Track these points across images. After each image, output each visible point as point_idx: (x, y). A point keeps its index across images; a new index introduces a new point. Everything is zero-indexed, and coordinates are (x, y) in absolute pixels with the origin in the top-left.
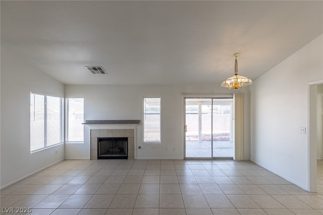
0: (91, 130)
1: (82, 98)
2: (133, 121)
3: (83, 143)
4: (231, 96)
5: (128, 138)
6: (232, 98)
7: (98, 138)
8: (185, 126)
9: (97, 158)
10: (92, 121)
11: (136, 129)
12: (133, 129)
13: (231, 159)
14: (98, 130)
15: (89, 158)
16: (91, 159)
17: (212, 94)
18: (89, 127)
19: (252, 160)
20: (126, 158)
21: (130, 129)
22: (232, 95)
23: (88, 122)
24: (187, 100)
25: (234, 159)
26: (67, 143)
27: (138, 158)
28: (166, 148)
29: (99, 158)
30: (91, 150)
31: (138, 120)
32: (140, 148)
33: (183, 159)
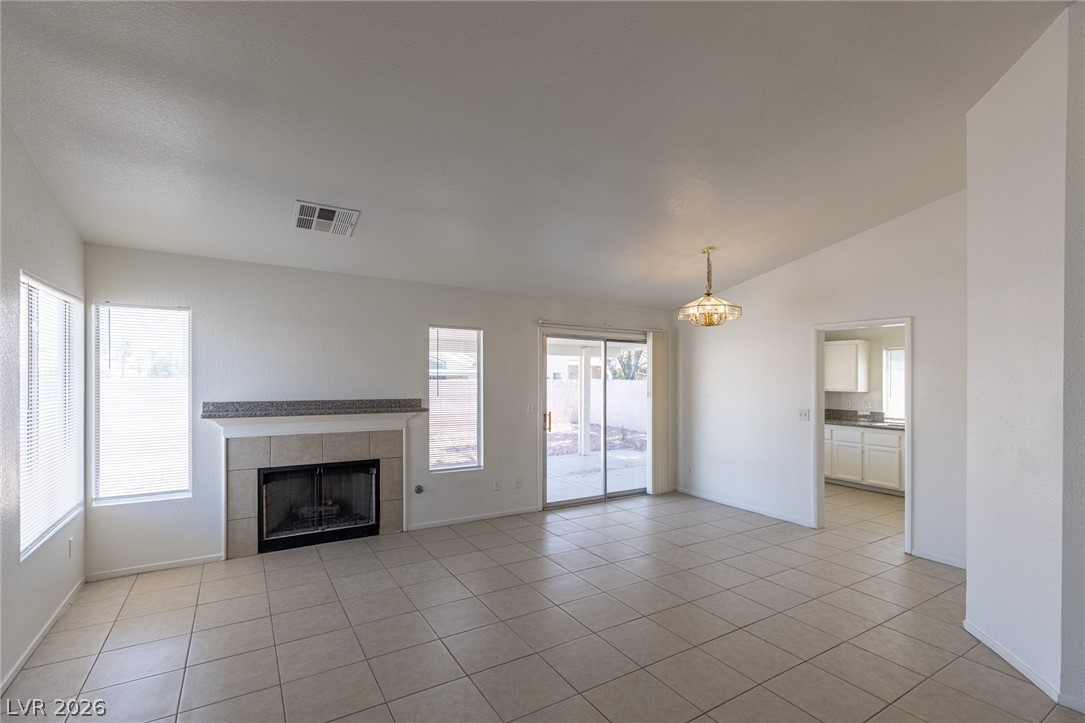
0: (227, 440)
1: (180, 308)
2: (399, 401)
3: (189, 495)
4: (642, 337)
5: (379, 460)
6: (645, 342)
7: (259, 470)
8: (545, 415)
9: (256, 548)
10: (233, 403)
11: (408, 429)
12: (397, 431)
13: (643, 493)
14: (259, 437)
15: (222, 554)
16: (227, 559)
17: (605, 330)
18: (220, 430)
19: (681, 489)
20: (374, 530)
21: (387, 432)
22: (645, 334)
23: (216, 411)
24: (550, 340)
25: (650, 491)
26: (94, 505)
27: (415, 525)
28: (497, 484)
29: (265, 547)
30: (228, 521)
31: (413, 400)
32: (419, 490)
33: (541, 509)
